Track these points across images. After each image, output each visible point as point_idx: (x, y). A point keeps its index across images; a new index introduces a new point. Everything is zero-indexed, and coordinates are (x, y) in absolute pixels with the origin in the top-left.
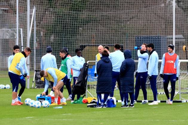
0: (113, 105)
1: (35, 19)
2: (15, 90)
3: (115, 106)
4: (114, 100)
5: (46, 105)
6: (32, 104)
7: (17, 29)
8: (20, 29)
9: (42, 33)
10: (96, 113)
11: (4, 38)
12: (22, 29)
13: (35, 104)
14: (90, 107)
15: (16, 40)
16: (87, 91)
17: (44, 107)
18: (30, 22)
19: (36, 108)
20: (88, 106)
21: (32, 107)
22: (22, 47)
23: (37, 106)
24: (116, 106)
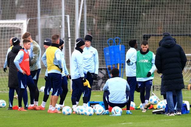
0: (185, 111)
1: (85, 3)
2: (57, 93)
3: (188, 112)
4: (187, 105)
5: (101, 113)
6: (82, 111)
7: (63, 15)
8: (66, 15)
9: (94, 20)
10: (165, 121)
11: (47, 27)
12: (68, 16)
13: (86, 112)
14: (157, 114)
15: (61, 30)
16: (153, 93)
17: (98, 115)
18: (79, 7)
19: (87, 116)
20: (154, 113)
21: (82, 114)
22: (69, 38)
23: (88, 113)
24: (190, 112)
